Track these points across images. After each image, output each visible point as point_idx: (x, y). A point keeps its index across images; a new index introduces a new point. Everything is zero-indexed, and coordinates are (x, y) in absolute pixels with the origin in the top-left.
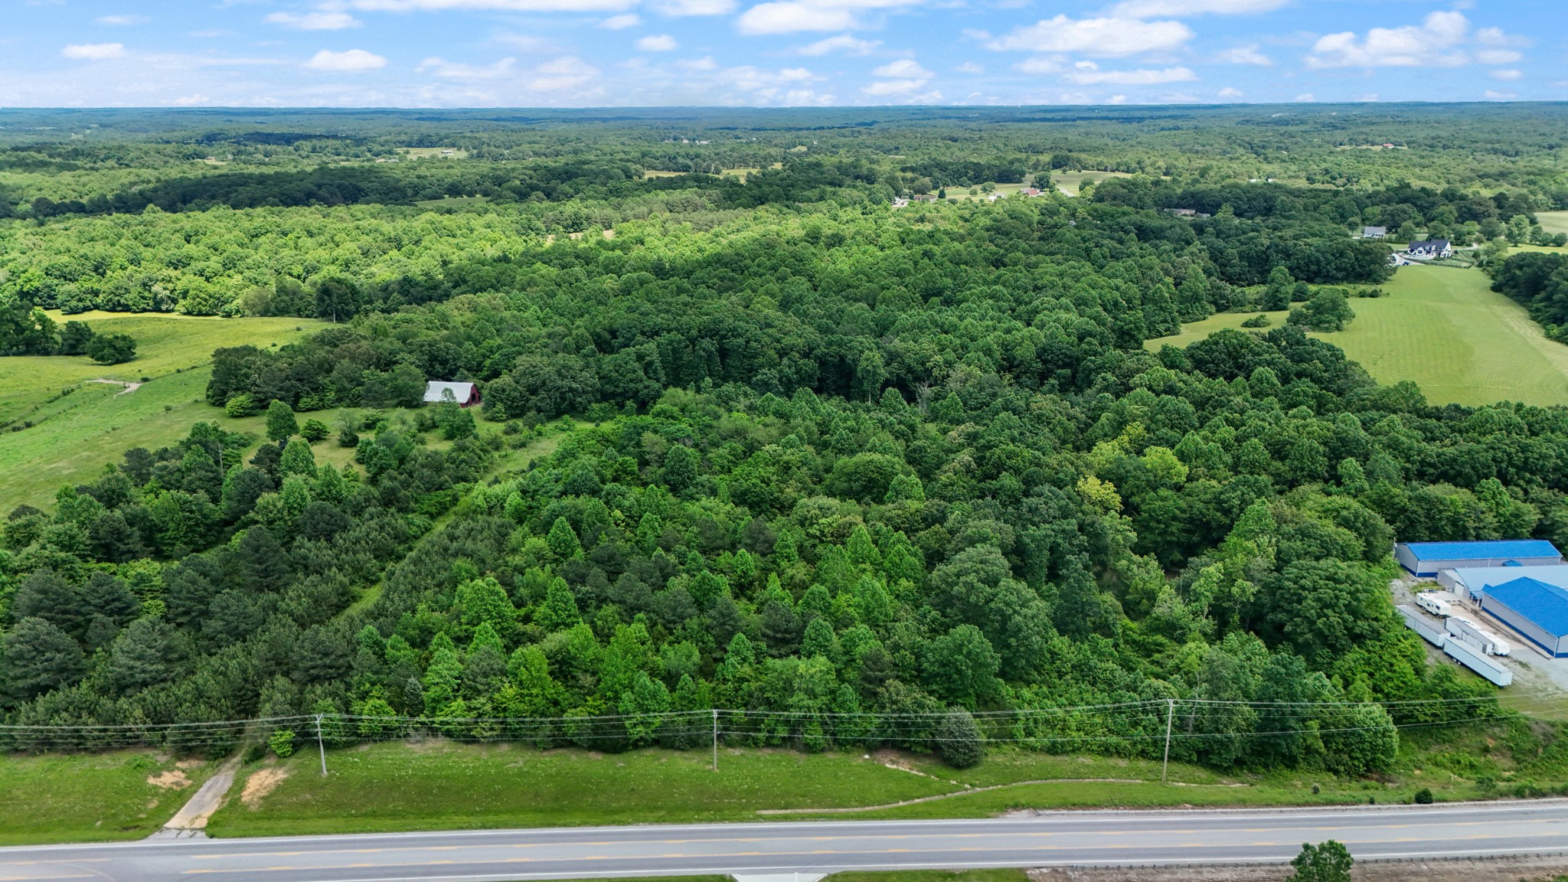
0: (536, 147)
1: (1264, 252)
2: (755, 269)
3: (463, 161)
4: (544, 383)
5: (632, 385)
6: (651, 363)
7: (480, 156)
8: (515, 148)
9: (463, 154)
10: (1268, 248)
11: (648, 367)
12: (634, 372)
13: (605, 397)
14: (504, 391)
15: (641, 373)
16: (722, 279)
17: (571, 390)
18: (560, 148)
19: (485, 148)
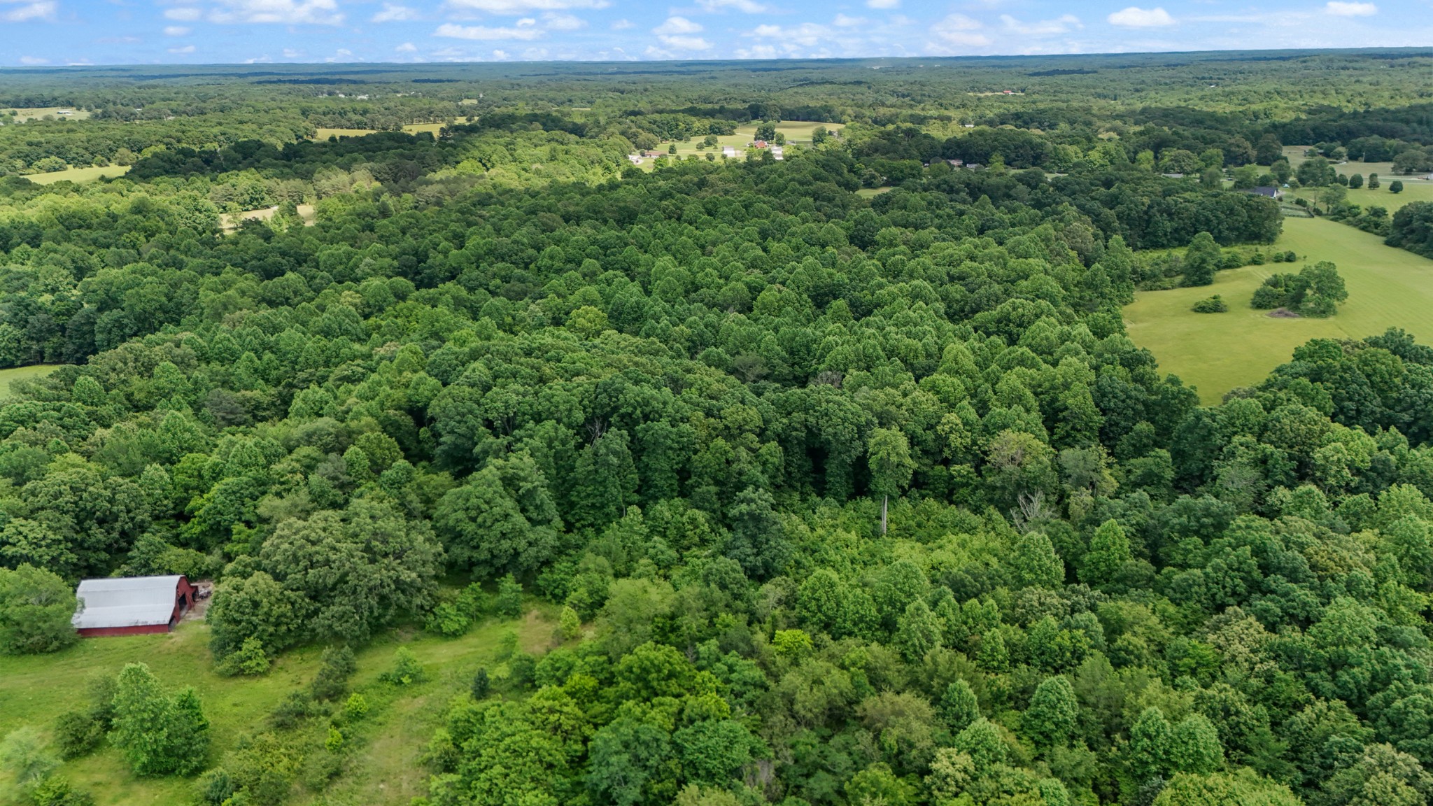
0: (173, 105)
1: (1146, 213)
2: (547, 262)
3: (87, 122)
4: (343, 579)
5: (506, 544)
6: (531, 493)
7: (106, 116)
8: (147, 107)
9: (84, 115)
10: (1150, 207)
11: (524, 502)
12: (506, 516)
13: (457, 573)
14: (256, 605)
15: (519, 519)
16: (506, 279)
17: (400, 585)
18: (202, 105)
19: (111, 107)
